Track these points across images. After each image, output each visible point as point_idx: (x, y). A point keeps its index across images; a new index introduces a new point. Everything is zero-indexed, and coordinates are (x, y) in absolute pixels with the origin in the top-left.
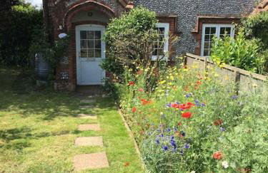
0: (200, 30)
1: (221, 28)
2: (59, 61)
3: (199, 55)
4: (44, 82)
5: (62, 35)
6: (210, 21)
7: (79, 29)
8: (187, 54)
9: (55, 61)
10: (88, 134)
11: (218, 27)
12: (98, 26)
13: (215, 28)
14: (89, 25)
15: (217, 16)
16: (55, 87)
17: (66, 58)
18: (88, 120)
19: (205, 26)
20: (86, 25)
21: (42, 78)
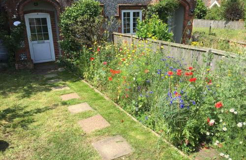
0: (120, 14)
1: (133, 13)
3: (121, 32)
5: (16, 23)
6: (126, 8)
7: (27, 17)
8: (114, 33)
10: (73, 102)
11: (131, 12)
12: (44, 14)
13: (129, 13)
14: (36, 13)
15: (130, 4)
17: (23, 43)
18: (65, 91)
19: (123, 11)
20: (33, 14)
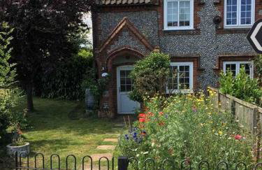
0: (221, 66)
1: (240, 65)
2: (102, 94)
4: (91, 111)
9: (98, 94)
11: (238, 64)
13: (235, 65)
16: (99, 114)
17: (107, 92)
19: (225, 64)
21: (90, 108)
